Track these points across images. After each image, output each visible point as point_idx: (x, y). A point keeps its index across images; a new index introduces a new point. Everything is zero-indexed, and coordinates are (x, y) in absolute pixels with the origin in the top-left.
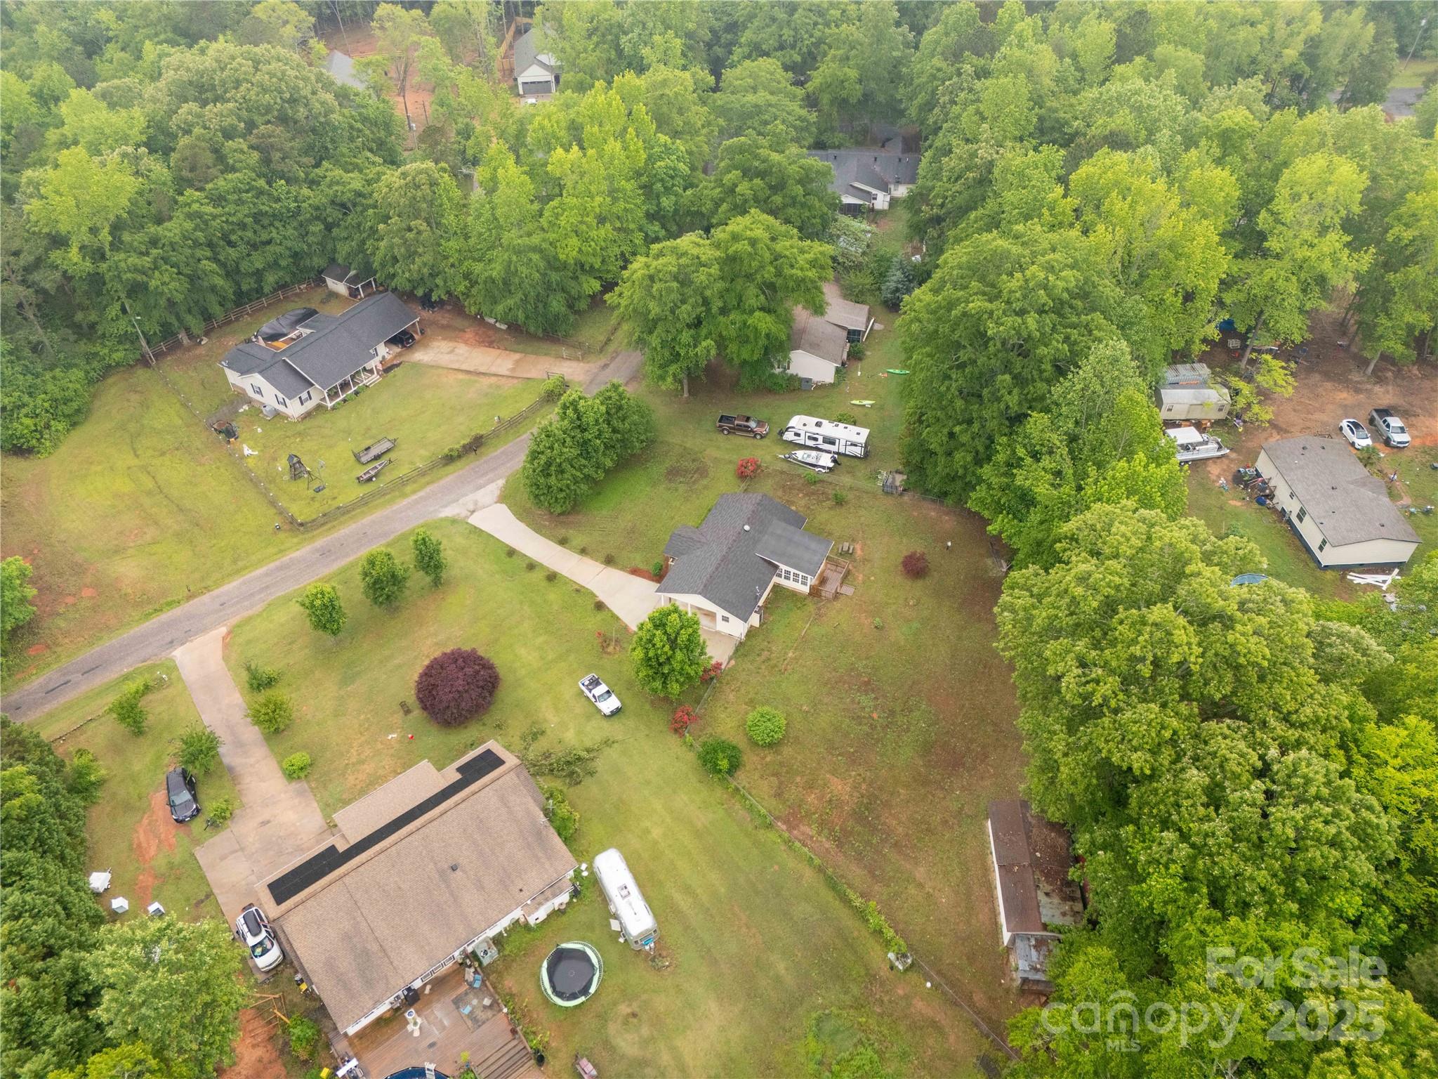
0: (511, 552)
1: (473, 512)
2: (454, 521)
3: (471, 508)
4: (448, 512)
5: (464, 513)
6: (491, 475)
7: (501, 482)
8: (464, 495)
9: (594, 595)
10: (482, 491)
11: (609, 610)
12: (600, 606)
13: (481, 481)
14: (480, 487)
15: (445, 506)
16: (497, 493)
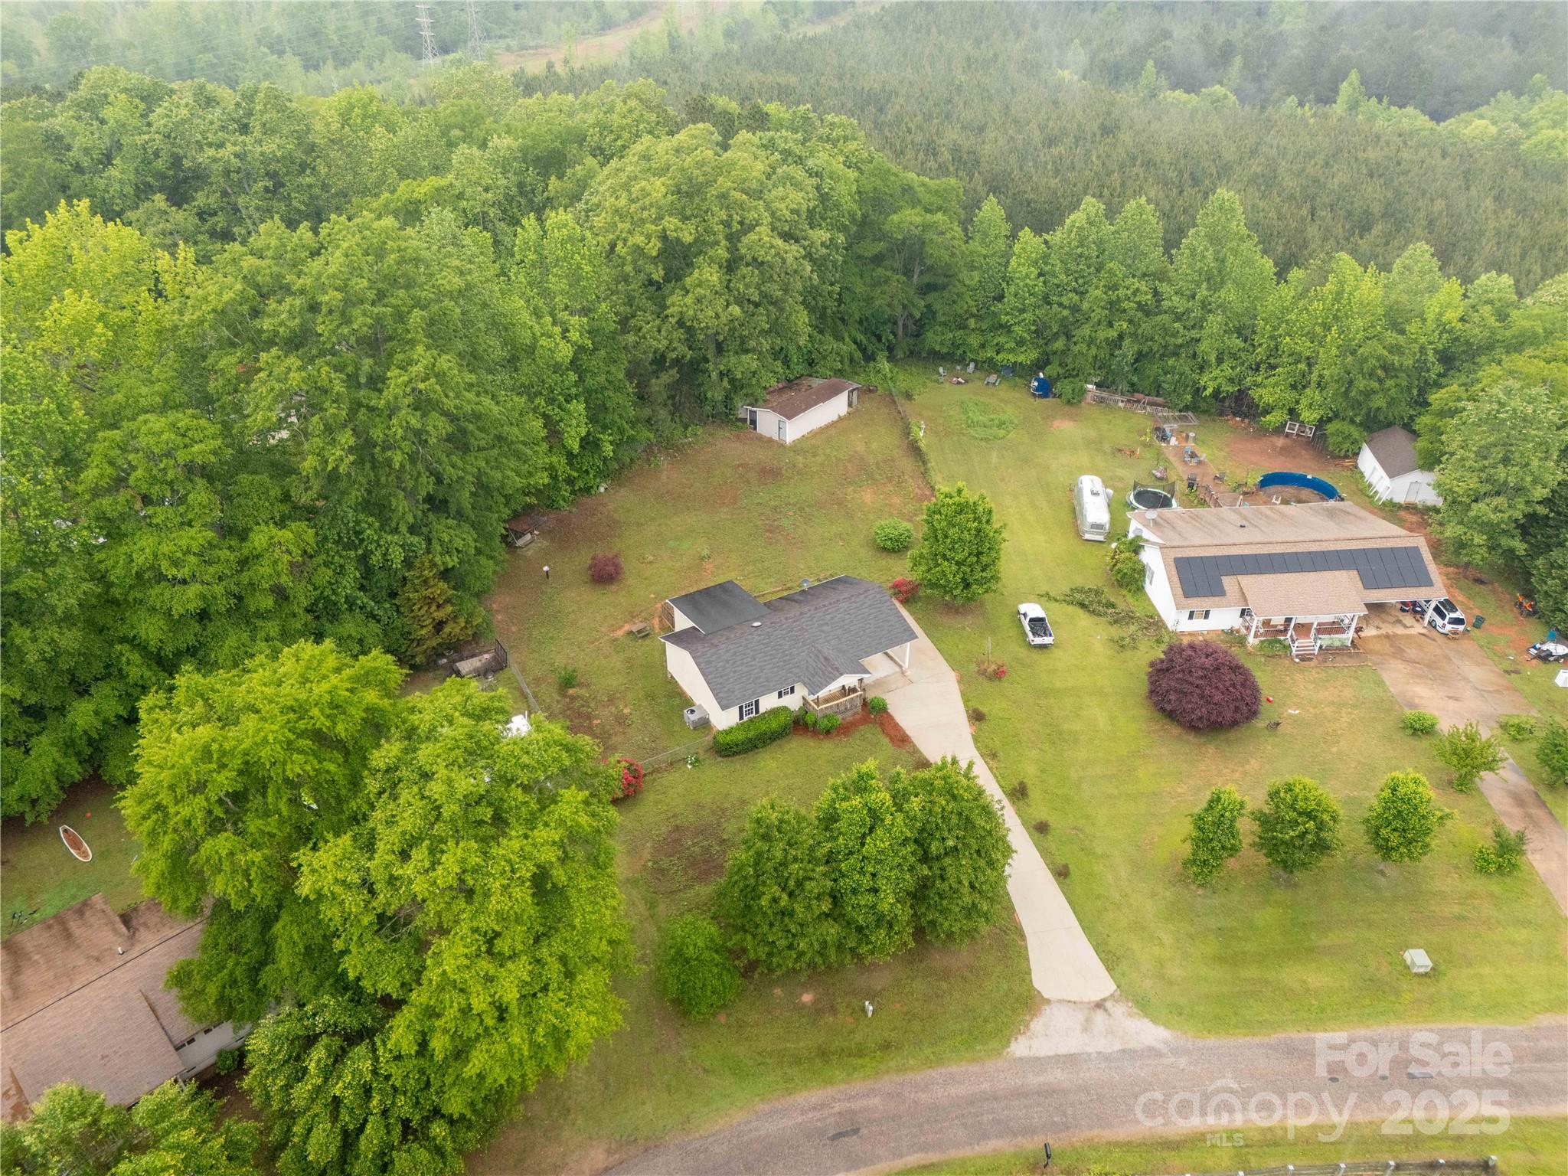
0: (1061, 874)
1: (1099, 1005)
2: (1143, 1006)
3: (1100, 1013)
4: (1148, 1033)
5: (1118, 1010)
6: (1034, 1080)
7: (1020, 1048)
8: (1106, 1057)
9: (976, 739)
10: (1070, 1045)
11: (966, 706)
12: (977, 717)
13: (1057, 1076)
14: (1071, 1060)
15: (1153, 1052)
16: (1037, 1025)
